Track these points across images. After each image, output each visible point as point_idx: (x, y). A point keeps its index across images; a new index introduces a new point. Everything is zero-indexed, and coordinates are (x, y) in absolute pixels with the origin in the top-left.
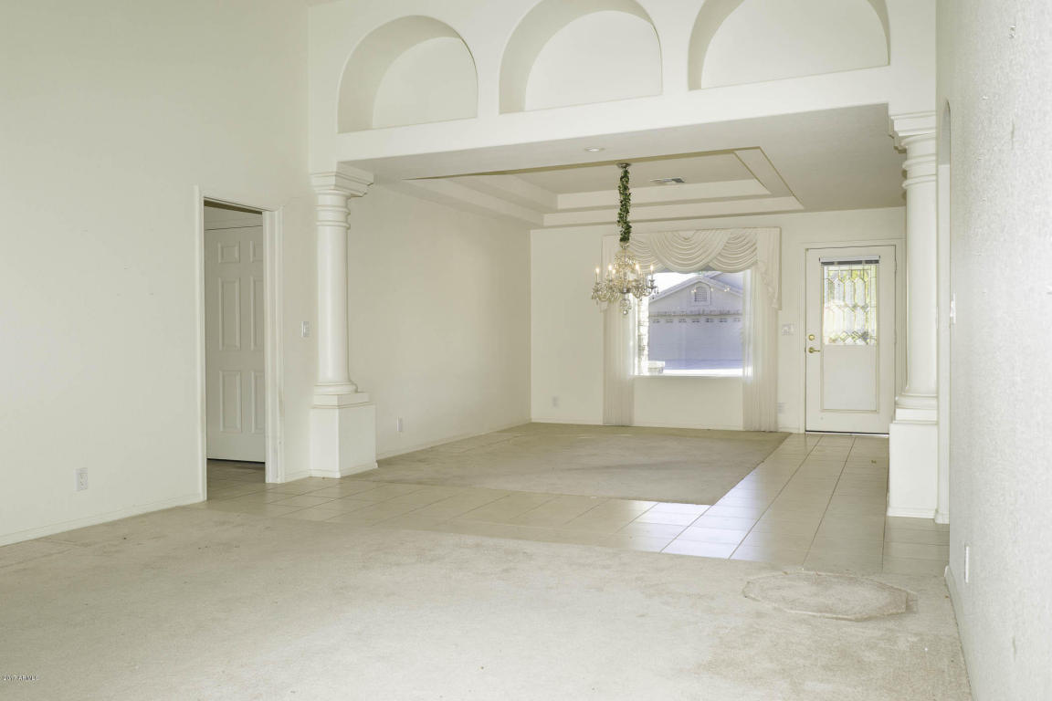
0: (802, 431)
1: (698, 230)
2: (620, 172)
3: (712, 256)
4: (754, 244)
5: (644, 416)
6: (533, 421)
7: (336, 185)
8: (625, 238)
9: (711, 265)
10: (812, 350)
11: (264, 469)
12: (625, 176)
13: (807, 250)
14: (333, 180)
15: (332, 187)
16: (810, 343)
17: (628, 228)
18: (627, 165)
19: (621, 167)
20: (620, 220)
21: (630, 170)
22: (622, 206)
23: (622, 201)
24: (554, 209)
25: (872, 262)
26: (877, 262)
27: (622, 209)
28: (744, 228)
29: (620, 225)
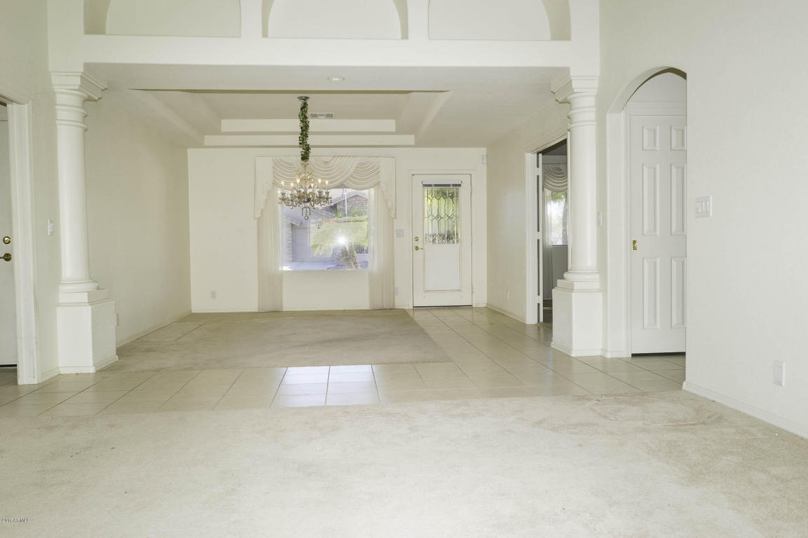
0: (411, 307)
1: (335, 156)
2: (300, 103)
3: (346, 176)
4: (377, 169)
5: (291, 302)
6: (193, 312)
7: (80, 86)
8: (305, 157)
9: (345, 183)
10: (417, 248)
11: (16, 371)
12: (304, 107)
13: (413, 175)
14: (78, 81)
15: (77, 88)
16: (416, 244)
17: (307, 149)
18: (307, 98)
19: (301, 98)
20: (300, 144)
21: (308, 102)
22: (302, 131)
23: (302, 128)
24: (217, 132)
25: (456, 185)
26: (460, 185)
27: (301, 134)
28: (369, 157)
29: (300, 147)
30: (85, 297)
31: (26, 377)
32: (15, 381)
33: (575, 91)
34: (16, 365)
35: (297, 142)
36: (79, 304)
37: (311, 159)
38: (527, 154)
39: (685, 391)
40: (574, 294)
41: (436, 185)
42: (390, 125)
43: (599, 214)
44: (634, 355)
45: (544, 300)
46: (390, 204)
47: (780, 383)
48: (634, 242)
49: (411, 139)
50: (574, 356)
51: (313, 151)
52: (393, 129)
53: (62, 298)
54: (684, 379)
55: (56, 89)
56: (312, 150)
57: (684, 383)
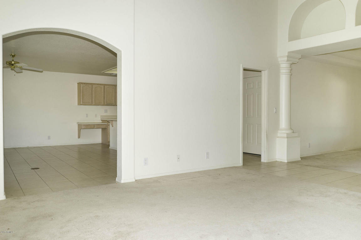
30: (285, 135)
31: (264, 159)
32: (261, 161)
34: (261, 155)
36: (284, 137)
53: (279, 135)
55: (280, 62)
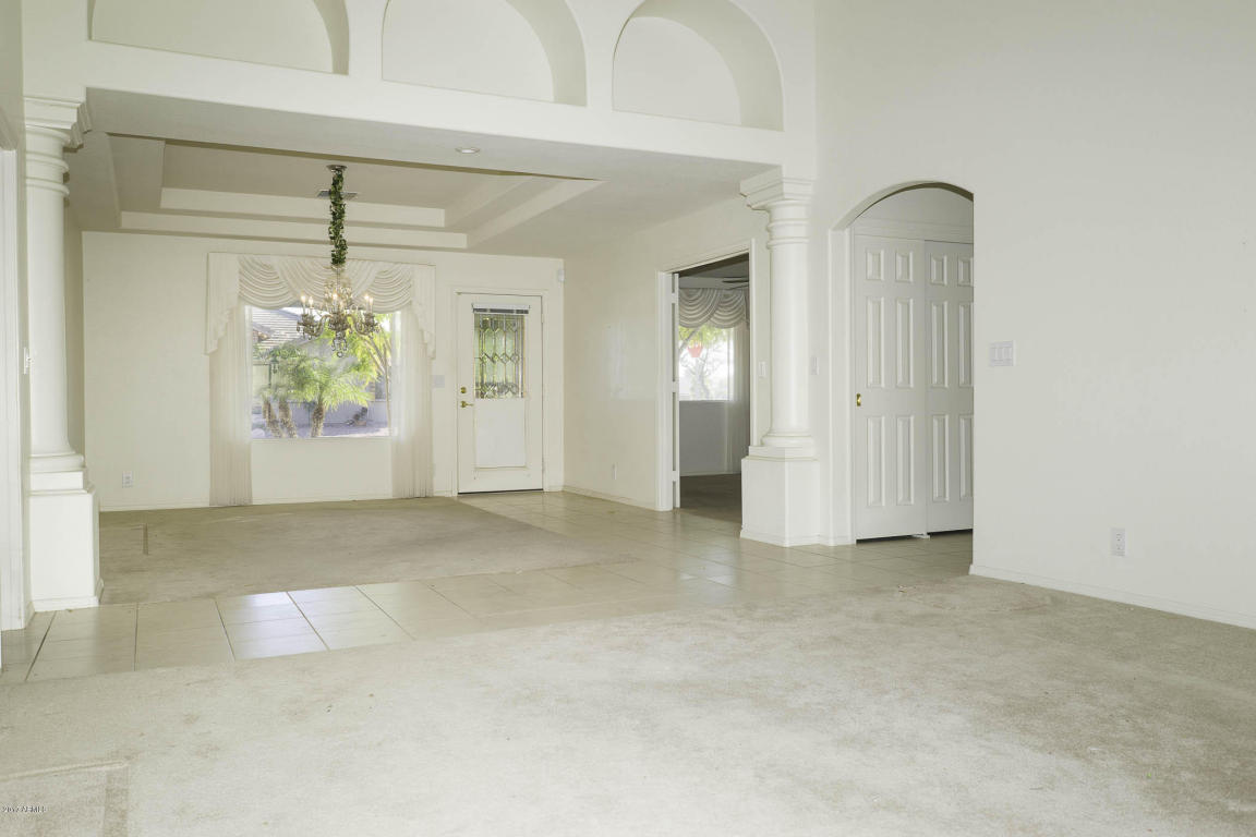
0: (455, 494)
2: (331, 175)
3: (359, 291)
4: (409, 281)
5: (265, 490)
8: (338, 260)
10: (463, 405)
12: (337, 181)
13: (459, 294)
15: (67, 127)
16: (464, 397)
17: (342, 247)
19: (332, 167)
20: (331, 238)
21: (345, 174)
22: (335, 218)
23: (334, 214)
24: (155, 207)
25: (522, 312)
26: (526, 312)
27: (333, 223)
28: (396, 263)
29: (331, 244)
30: (77, 480)
33: (786, 197)
35: (326, 237)
36: (67, 491)
37: (348, 265)
38: (660, 274)
39: (973, 575)
40: (786, 464)
41: (492, 310)
42: (437, 216)
43: (813, 360)
44: (859, 541)
45: (681, 478)
46: (426, 335)
47: (1122, 554)
48: (858, 396)
49: (461, 240)
50: (788, 546)
51: (350, 252)
52: (442, 224)
54: (971, 562)
55: (28, 125)
56: (350, 249)
57: (972, 567)
